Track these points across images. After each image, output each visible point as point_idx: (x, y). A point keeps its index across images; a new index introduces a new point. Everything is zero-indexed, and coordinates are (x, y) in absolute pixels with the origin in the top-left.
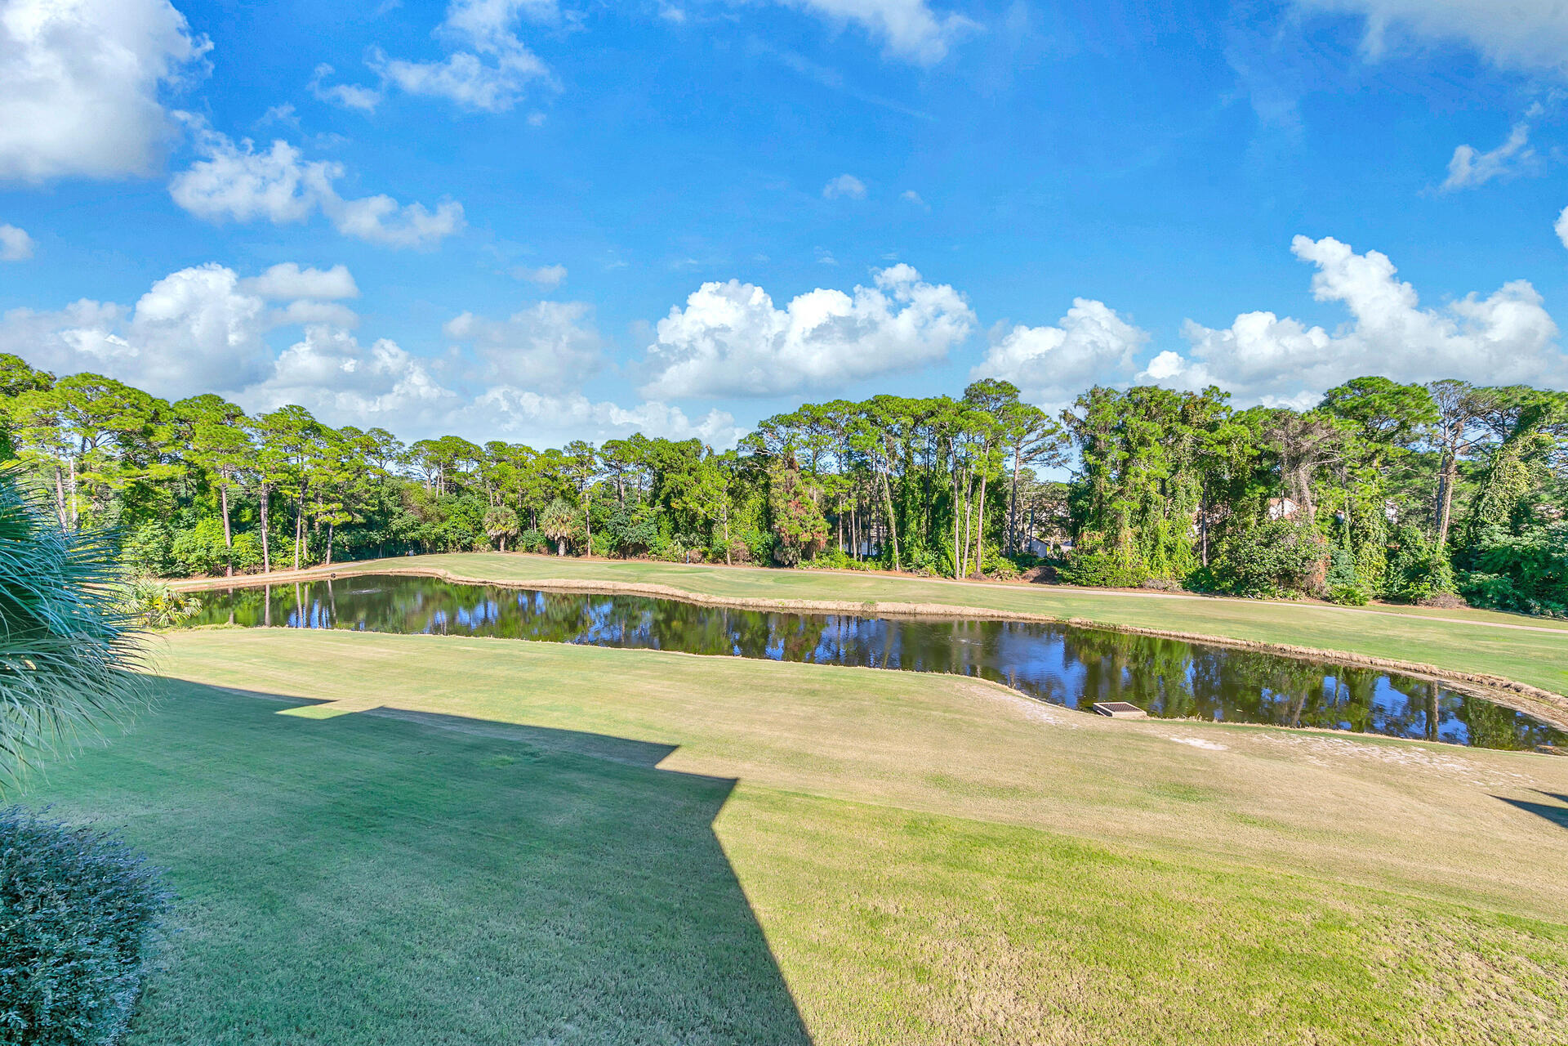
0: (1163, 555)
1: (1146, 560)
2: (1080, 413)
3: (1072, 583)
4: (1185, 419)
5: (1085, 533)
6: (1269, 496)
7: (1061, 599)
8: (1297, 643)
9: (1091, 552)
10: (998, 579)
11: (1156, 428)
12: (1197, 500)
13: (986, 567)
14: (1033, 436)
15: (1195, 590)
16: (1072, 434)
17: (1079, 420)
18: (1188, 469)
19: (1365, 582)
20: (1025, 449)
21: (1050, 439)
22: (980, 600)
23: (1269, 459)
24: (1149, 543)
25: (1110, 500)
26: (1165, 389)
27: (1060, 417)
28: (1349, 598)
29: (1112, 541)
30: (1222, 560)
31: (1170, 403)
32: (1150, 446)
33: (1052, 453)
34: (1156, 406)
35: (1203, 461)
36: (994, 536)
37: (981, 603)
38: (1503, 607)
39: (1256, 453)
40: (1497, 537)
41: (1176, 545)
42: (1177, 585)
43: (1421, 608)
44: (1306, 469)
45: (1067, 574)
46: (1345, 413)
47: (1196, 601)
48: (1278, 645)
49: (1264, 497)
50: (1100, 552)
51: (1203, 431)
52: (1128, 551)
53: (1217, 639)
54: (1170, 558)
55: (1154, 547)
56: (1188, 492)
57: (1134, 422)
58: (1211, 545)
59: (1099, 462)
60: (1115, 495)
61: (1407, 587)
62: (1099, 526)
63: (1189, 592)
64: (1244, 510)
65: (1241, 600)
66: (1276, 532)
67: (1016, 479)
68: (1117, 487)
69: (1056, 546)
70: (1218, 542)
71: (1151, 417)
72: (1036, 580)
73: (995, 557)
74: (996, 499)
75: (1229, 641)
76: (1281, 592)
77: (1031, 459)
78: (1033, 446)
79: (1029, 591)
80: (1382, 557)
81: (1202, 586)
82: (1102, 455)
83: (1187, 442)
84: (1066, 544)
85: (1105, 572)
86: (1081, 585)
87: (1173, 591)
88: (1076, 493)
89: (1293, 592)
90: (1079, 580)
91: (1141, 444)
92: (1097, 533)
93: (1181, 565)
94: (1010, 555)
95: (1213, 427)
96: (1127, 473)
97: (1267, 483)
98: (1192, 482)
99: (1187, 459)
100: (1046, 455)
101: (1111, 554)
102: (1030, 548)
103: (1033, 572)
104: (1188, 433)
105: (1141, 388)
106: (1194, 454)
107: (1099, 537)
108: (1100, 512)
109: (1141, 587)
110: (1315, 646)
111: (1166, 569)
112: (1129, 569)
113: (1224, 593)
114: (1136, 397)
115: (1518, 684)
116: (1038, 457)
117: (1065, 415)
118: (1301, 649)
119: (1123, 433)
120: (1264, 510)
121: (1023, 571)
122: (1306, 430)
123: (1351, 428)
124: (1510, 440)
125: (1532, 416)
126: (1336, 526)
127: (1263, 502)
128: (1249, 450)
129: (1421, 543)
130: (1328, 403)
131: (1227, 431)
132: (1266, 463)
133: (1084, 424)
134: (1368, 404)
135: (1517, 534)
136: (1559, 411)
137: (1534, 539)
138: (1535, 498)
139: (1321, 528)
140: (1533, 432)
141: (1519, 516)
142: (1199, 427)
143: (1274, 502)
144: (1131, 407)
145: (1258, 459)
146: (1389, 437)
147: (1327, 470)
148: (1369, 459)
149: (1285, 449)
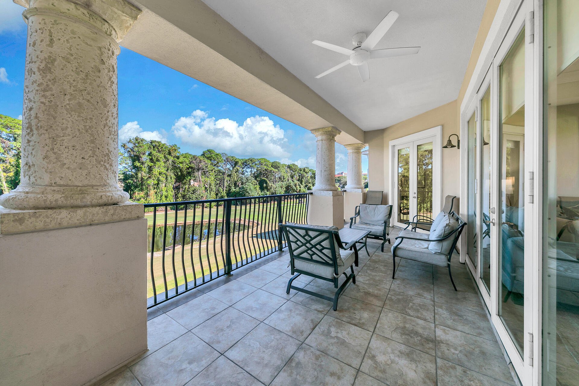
2: (131, 146)
4: (170, 154)
5: (136, 193)
6: (191, 179)
9: (138, 200)
11: (161, 155)
12: (174, 180)
16: (126, 154)
17: (130, 148)
18: (171, 170)
24: (159, 195)
25: (146, 180)
26: (163, 143)
27: (122, 146)
28: (211, 206)
29: (147, 195)
30: (180, 199)
31: (165, 148)
32: (160, 161)
34: (161, 148)
35: (175, 167)
39: (188, 167)
41: (168, 195)
44: (200, 172)
46: (208, 158)
50: (142, 199)
51: (176, 159)
52: (152, 199)
55: (161, 196)
56: (171, 178)
57: (154, 153)
58: (176, 195)
59: (141, 166)
60: (148, 178)
62: (142, 190)
63: (173, 210)
64: (184, 184)
66: (195, 190)
68: (148, 176)
70: (178, 194)
71: (159, 152)
75: (190, 222)
80: (215, 195)
81: (175, 208)
82: (143, 163)
83: (170, 162)
88: (126, 177)
89: (199, 206)
91: (156, 161)
92: (141, 193)
95: (178, 158)
96: (152, 171)
97: (190, 176)
98: (171, 174)
99: (170, 167)
101: (146, 200)
104: (171, 159)
105: (155, 141)
108: (142, 184)
113: (183, 209)
114: (153, 144)
117: (124, 146)
119: (151, 156)
120: (190, 184)
122: (200, 161)
123: (209, 162)
124: (233, 168)
125: (236, 163)
126: (206, 188)
127: (189, 181)
128: (186, 166)
129: (222, 191)
130: (203, 155)
131: (181, 159)
132: (190, 170)
133: (132, 150)
134: (212, 156)
135: (235, 188)
136: (240, 163)
137: (237, 189)
138: (237, 181)
139: (203, 188)
140: (237, 167)
141: (235, 184)
142: (174, 158)
143: (192, 181)
144: (152, 147)
145: (188, 168)
146: (215, 165)
147: (203, 173)
148: (212, 170)
149: (195, 166)
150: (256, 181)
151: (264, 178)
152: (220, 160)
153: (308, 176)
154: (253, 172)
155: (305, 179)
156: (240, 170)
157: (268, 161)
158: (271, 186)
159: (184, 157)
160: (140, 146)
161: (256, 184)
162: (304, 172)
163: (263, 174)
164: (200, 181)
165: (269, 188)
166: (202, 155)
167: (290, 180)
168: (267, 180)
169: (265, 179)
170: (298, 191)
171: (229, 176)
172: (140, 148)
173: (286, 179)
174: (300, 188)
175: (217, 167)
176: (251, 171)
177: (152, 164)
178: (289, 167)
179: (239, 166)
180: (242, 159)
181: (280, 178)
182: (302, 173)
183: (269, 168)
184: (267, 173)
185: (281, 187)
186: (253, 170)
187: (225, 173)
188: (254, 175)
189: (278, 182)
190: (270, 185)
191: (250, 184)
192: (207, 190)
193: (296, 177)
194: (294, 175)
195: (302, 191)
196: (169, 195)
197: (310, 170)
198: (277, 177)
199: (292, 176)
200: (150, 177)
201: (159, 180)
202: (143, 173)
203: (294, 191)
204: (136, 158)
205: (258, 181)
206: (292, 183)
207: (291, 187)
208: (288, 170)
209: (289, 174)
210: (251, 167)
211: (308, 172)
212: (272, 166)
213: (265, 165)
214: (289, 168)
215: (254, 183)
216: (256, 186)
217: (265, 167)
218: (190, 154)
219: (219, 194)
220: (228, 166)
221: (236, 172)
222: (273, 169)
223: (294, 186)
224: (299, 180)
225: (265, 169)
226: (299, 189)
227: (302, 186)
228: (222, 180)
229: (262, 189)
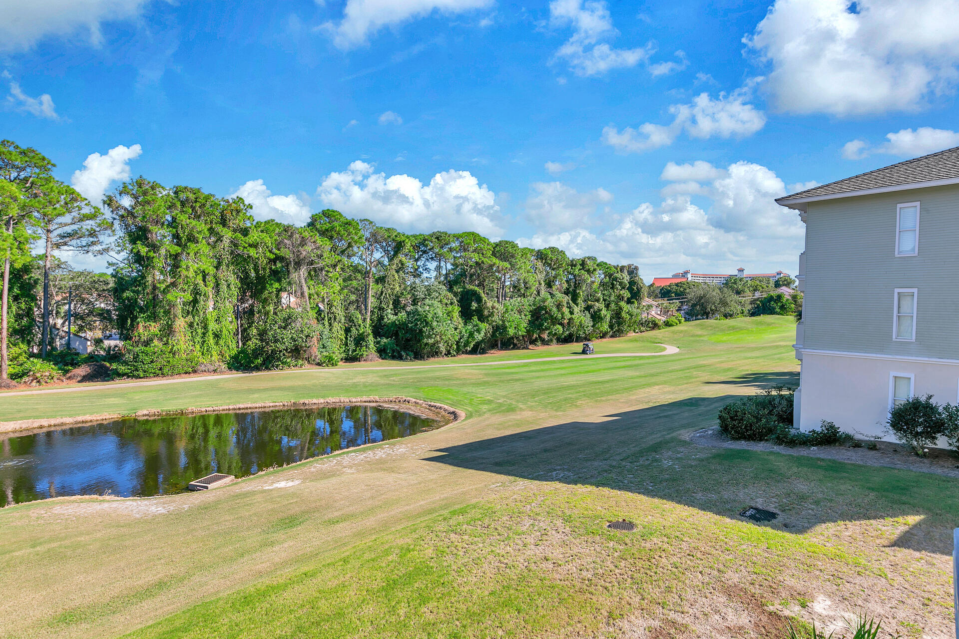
0: (211, 341)
1: (198, 347)
2: (127, 202)
3: (128, 377)
4: (224, 222)
5: (141, 325)
6: (281, 290)
7: (121, 394)
8: (313, 397)
9: (147, 343)
10: (34, 384)
11: (201, 226)
12: (235, 291)
13: (13, 371)
14: (67, 218)
15: (237, 369)
16: (116, 223)
17: (126, 209)
18: (228, 266)
19: (336, 350)
20: (59, 231)
21: (89, 224)
22: (19, 411)
23: (281, 262)
24: (200, 331)
25: (164, 292)
26: (207, 193)
27: (104, 202)
28: (330, 362)
29: (168, 331)
30: (254, 343)
31: (212, 206)
32: (197, 242)
33: (92, 239)
34: (200, 207)
35: (239, 260)
36: (21, 333)
37: (21, 415)
38: (393, 358)
39: (272, 256)
40: (390, 317)
41: (221, 331)
42: (224, 366)
43: (362, 363)
44: (304, 271)
45: (122, 369)
46: (323, 233)
47: (242, 377)
48: (302, 401)
49: (279, 291)
50: (156, 342)
51: (240, 235)
52: (182, 340)
53: (263, 405)
54: (217, 343)
55: (204, 334)
56: (228, 286)
57: (183, 219)
58: (244, 330)
59: (152, 254)
60: (168, 287)
61: (355, 351)
62: (154, 317)
63: (234, 372)
64: (265, 301)
65: (270, 373)
66: (289, 318)
67: (48, 265)
68: (169, 280)
69: (98, 342)
70: (249, 327)
71: (197, 217)
72: (86, 379)
73: (22, 359)
74: (21, 288)
75: (271, 404)
76: (294, 362)
77: (65, 244)
78: (69, 229)
79: (81, 392)
80: (343, 333)
81: (241, 365)
82: (154, 247)
83: (226, 242)
84: (109, 337)
85: (162, 361)
86: (138, 377)
87: (222, 372)
88: (121, 285)
89: (300, 362)
90: (136, 373)
91: (189, 240)
92: (153, 324)
93: (225, 348)
94: (47, 355)
96: (178, 267)
97: (279, 280)
98: (230, 277)
99: (227, 258)
100: (84, 241)
101: (166, 344)
102: (68, 344)
103: (82, 370)
104: (227, 235)
105: (186, 188)
106: (232, 253)
107: (155, 328)
108: (154, 302)
109: (195, 372)
110: (323, 397)
111: (214, 353)
112: (184, 356)
113: (257, 368)
114: (182, 196)
115: (408, 399)
116: (74, 242)
117: (109, 202)
118: (315, 401)
119: (174, 228)
120: (279, 302)
121: (67, 371)
122: (303, 242)
123: (327, 244)
124: (391, 260)
125: (399, 247)
126: (319, 312)
127: (277, 295)
128: (268, 254)
129: (360, 322)
130: (312, 225)
131: (254, 236)
132: (279, 265)
133: (130, 213)
134: (333, 229)
135: (396, 314)
136: (408, 246)
137: (403, 315)
138: (402, 294)
139: (313, 314)
140: (401, 257)
141: (396, 303)
142: (235, 231)
143: (284, 295)
144: (178, 204)
145: (274, 261)
146: (343, 252)
147: (312, 273)
148: (335, 266)
149: (291, 255)
150: (450, 295)
151: (472, 287)
152: (356, 238)
153: (593, 282)
154: (444, 272)
155: (584, 288)
156: (409, 264)
157: (483, 240)
158: (493, 307)
159: (262, 231)
160: (148, 203)
161: (451, 304)
162: (583, 268)
163: (471, 275)
164: (302, 294)
165: (486, 313)
166: (309, 225)
167: (544, 293)
168: (481, 292)
169: (476, 288)
170: (566, 321)
171: (381, 280)
172: (147, 207)
173: (533, 290)
174: (572, 313)
175: (349, 257)
176: (438, 268)
177: (179, 249)
178: (541, 255)
179: (406, 255)
180: (414, 236)
181: (515, 287)
182: (577, 272)
183: (485, 260)
184: (481, 273)
185: (520, 312)
186: (443, 264)
187: (368, 272)
188: (446, 278)
189: (511, 297)
190: (490, 304)
191: (436, 303)
192: (323, 319)
193: (560, 284)
194: (555, 277)
195: (577, 322)
196: (224, 330)
197: (598, 265)
198: (508, 283)
199: (550, 282)
200: (174, 284)
201: (196, 292)
202: (158, 276)
203: (555, 321)
204: (139, 235)
205: (455, 294)
206: (550, 299)
207: (546, 312)
208: (539, 264)
209: (541, 277)
210: (438, 257)
211: (595, 270)
212: (494, 254)
213: (474, 251)
214: (542, 259)
215: (445, 301)
216: (450, 308)
217: (476, 257)
218: (277, 224)
219: (353, 329)
220: (377, 255)
221: (397, 272)
222: (497, 261)
223: (554, 309)
224: (567, 293)
225: (477, 263)
226: (568, 315)
227: (576, 309)
228: (363, 293)
229: (466, 314)
